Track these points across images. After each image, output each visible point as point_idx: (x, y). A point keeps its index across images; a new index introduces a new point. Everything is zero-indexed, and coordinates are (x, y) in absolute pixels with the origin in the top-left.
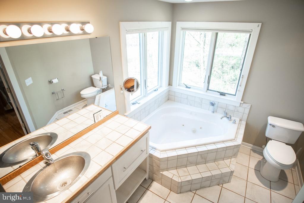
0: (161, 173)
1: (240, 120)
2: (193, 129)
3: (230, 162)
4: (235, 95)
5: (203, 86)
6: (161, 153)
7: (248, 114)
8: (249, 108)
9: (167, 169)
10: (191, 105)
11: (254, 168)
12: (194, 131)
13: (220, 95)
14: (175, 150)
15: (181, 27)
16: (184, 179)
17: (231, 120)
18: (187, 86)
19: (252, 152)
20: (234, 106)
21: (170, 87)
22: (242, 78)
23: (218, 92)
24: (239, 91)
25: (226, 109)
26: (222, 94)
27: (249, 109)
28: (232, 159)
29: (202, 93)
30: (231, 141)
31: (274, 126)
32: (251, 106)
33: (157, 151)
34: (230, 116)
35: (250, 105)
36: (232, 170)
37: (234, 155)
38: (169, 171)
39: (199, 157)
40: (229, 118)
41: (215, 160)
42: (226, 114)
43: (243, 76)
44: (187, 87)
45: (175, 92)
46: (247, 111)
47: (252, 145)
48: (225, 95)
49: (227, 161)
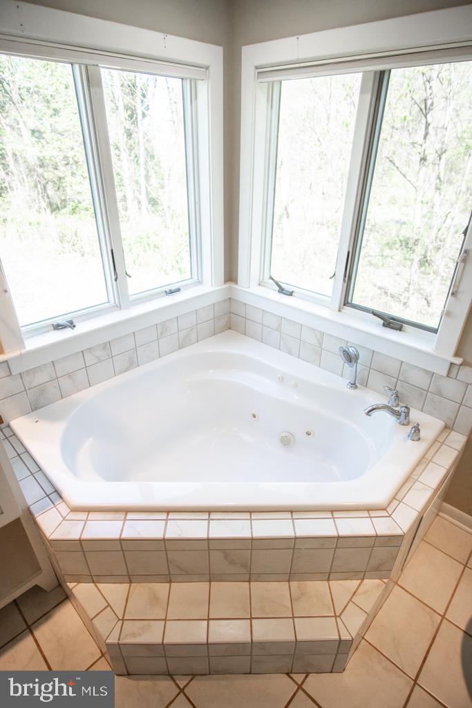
1: (445, 427)
2: (284, 434)
3: (354, 593)
4: (436, 331)
5: (331, 289)
9: (93, 578)
10: (290, 353)
11: (463, 625)
12: (286, 442)
13: (384, 325)
15: (256, 68)
16: (134, 634)
17: (405, 424)
18: (283, 286)
20: (426, 372)
21: (230, 287)
23: (375, 314)
24: (448, 314)
25: (398, 379)
26: (392, 323)
29: (325, 313)
30: (368, 510)
34: (403, 409)
40: (402, 415)
41: (290, 576)
42: (397, 396)
44: (281, 290)
45: (246, 304)
48: (399, 328)
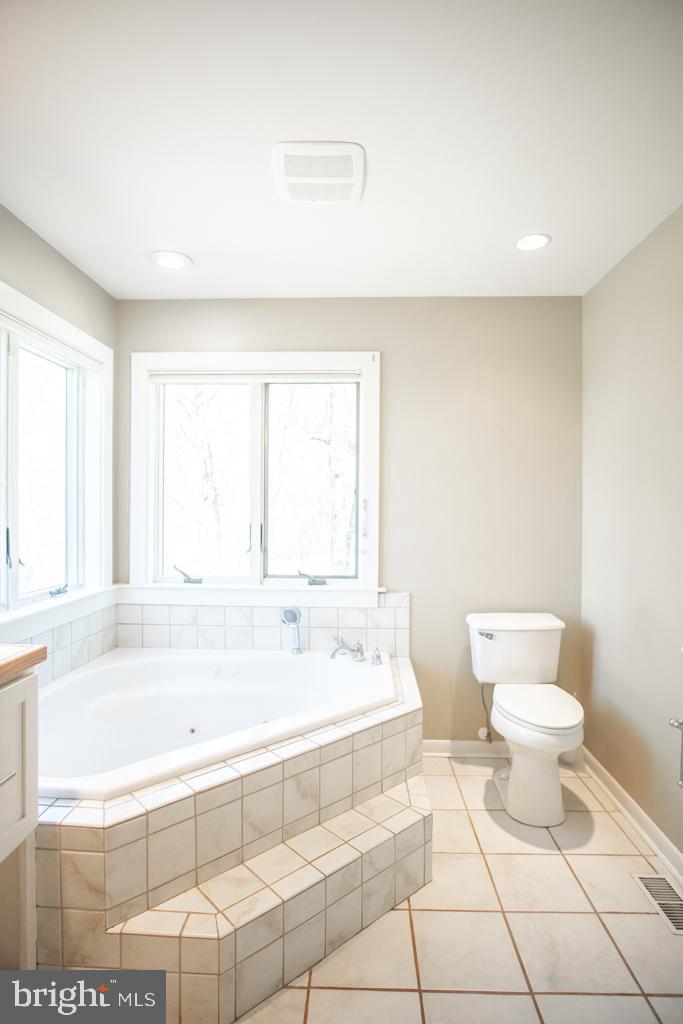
0: (117, 929)
1: (391, 656)
3: (408, 790)
4: (356, 577)
6: (107, 804)
7: (408, 626)
8: (408, 606)
9: (148, 898)
10: (212, 648)
11: (483, 808)
13: (310, 584)
14: (177, 781)
15: (149, 371)
16: (241, 915)
17: (364, 660)
19: (456, 765)
20: (361, 610)
21: (120, 590)
22: (365, 508)
23: (300, 575)
24: (364, 552)
25: (338, 628)
26: (315, 581)
27: (408, 609)
28: (408, 781)
31: (490, 636)
32: (411, 596)
33: (84, 803)
34: (357, 646)
35: (407, 594)
36: (426, 813)
37: (412, 762)
38: (161, 907)
39: (290, 785)
40: (357, 652)
41: (353, 802)
43: (365, 501)
44: (188, 580)
45: (141, 605)
46: (403, 617)
47: (448, 741)
48: (324, 583)
49: (398, 792)
